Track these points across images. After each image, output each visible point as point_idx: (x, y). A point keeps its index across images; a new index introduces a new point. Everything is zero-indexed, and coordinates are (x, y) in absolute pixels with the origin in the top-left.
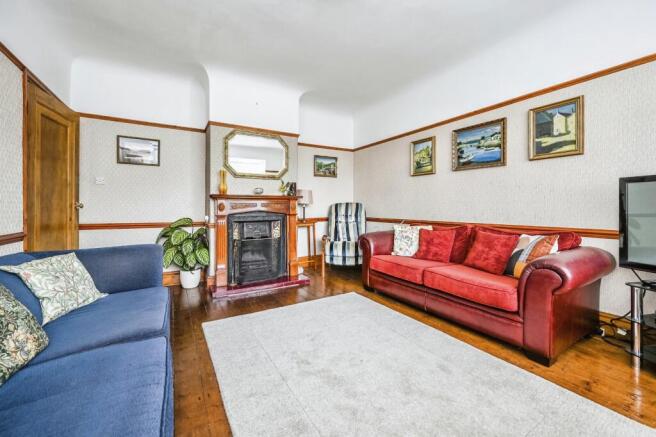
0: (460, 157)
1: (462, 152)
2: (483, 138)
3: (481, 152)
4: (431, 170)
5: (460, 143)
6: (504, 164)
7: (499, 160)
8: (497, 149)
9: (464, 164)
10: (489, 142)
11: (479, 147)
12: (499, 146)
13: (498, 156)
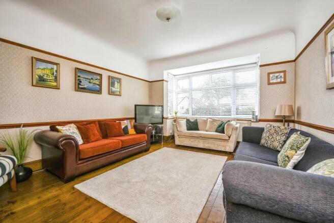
0: (79, 84)
1: (81, 82)
2: (92, 79)
3: (91, 85)
4: (56, 86)
5: (79, 76)
6: (101, 93)
7: (99, 91)
8: (98, 86)
9: (82, 88)
10: (94, 82)
11: (90, 82)
12: (99, 85)
13: (98, 89)
